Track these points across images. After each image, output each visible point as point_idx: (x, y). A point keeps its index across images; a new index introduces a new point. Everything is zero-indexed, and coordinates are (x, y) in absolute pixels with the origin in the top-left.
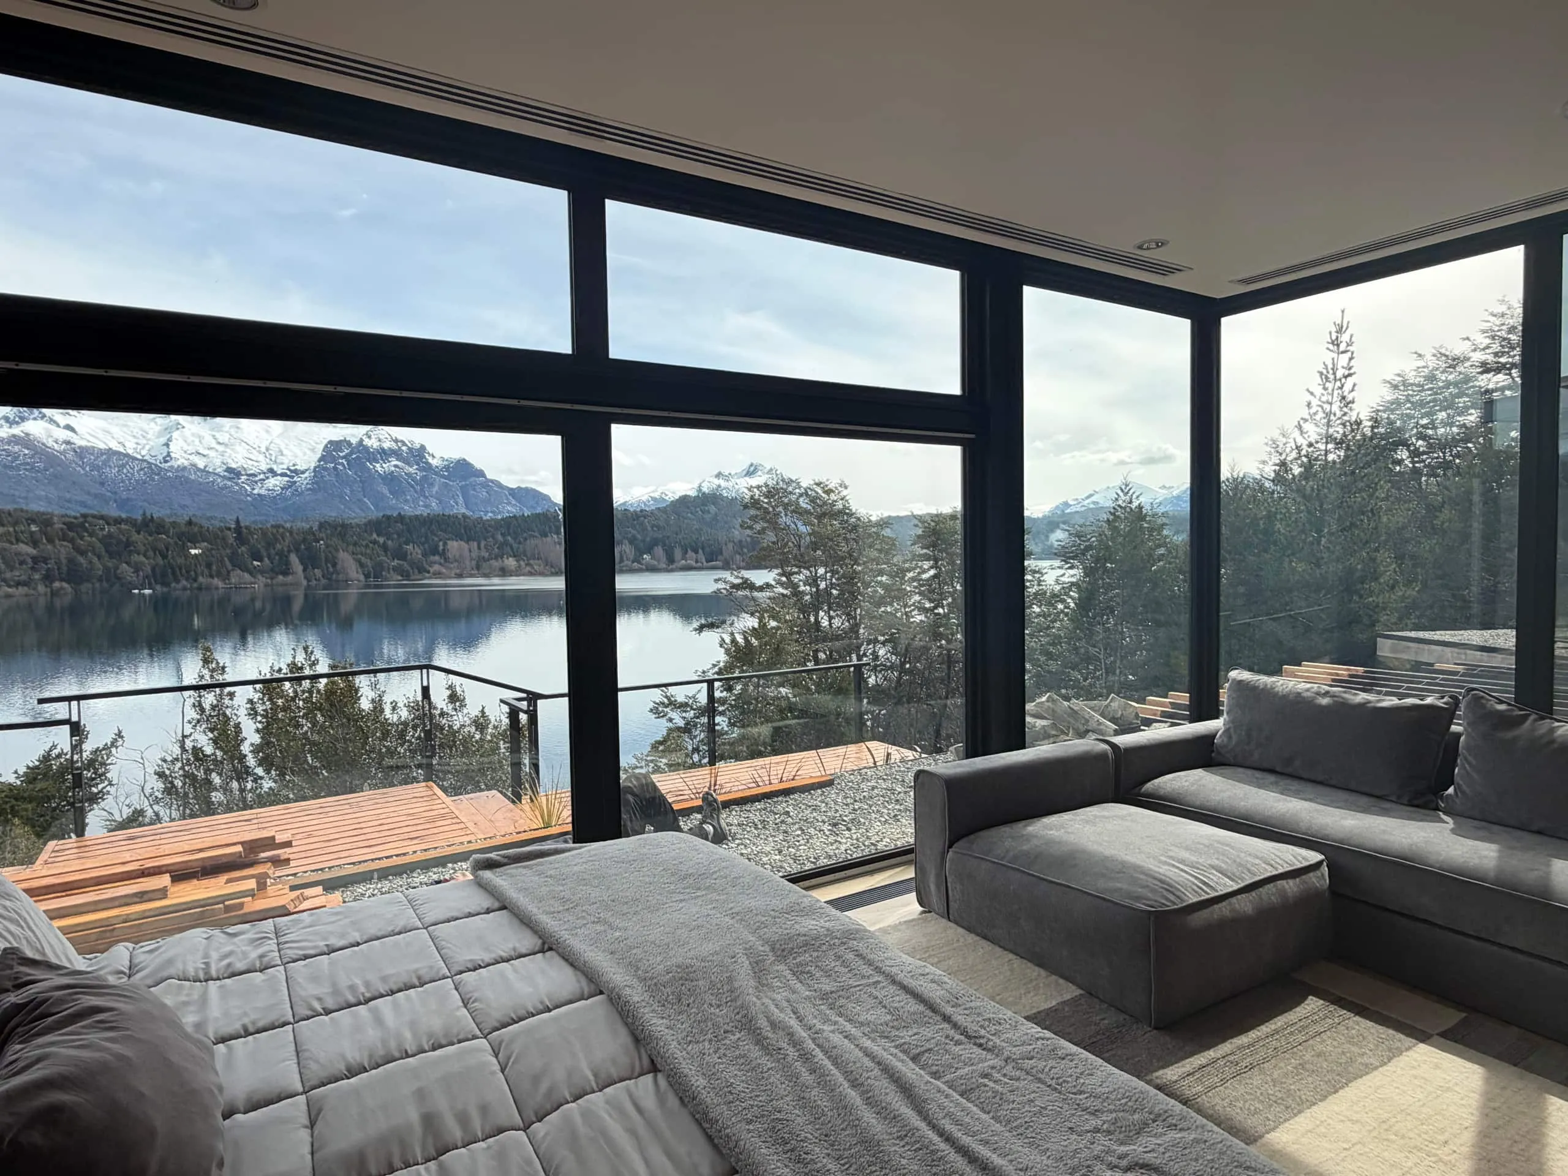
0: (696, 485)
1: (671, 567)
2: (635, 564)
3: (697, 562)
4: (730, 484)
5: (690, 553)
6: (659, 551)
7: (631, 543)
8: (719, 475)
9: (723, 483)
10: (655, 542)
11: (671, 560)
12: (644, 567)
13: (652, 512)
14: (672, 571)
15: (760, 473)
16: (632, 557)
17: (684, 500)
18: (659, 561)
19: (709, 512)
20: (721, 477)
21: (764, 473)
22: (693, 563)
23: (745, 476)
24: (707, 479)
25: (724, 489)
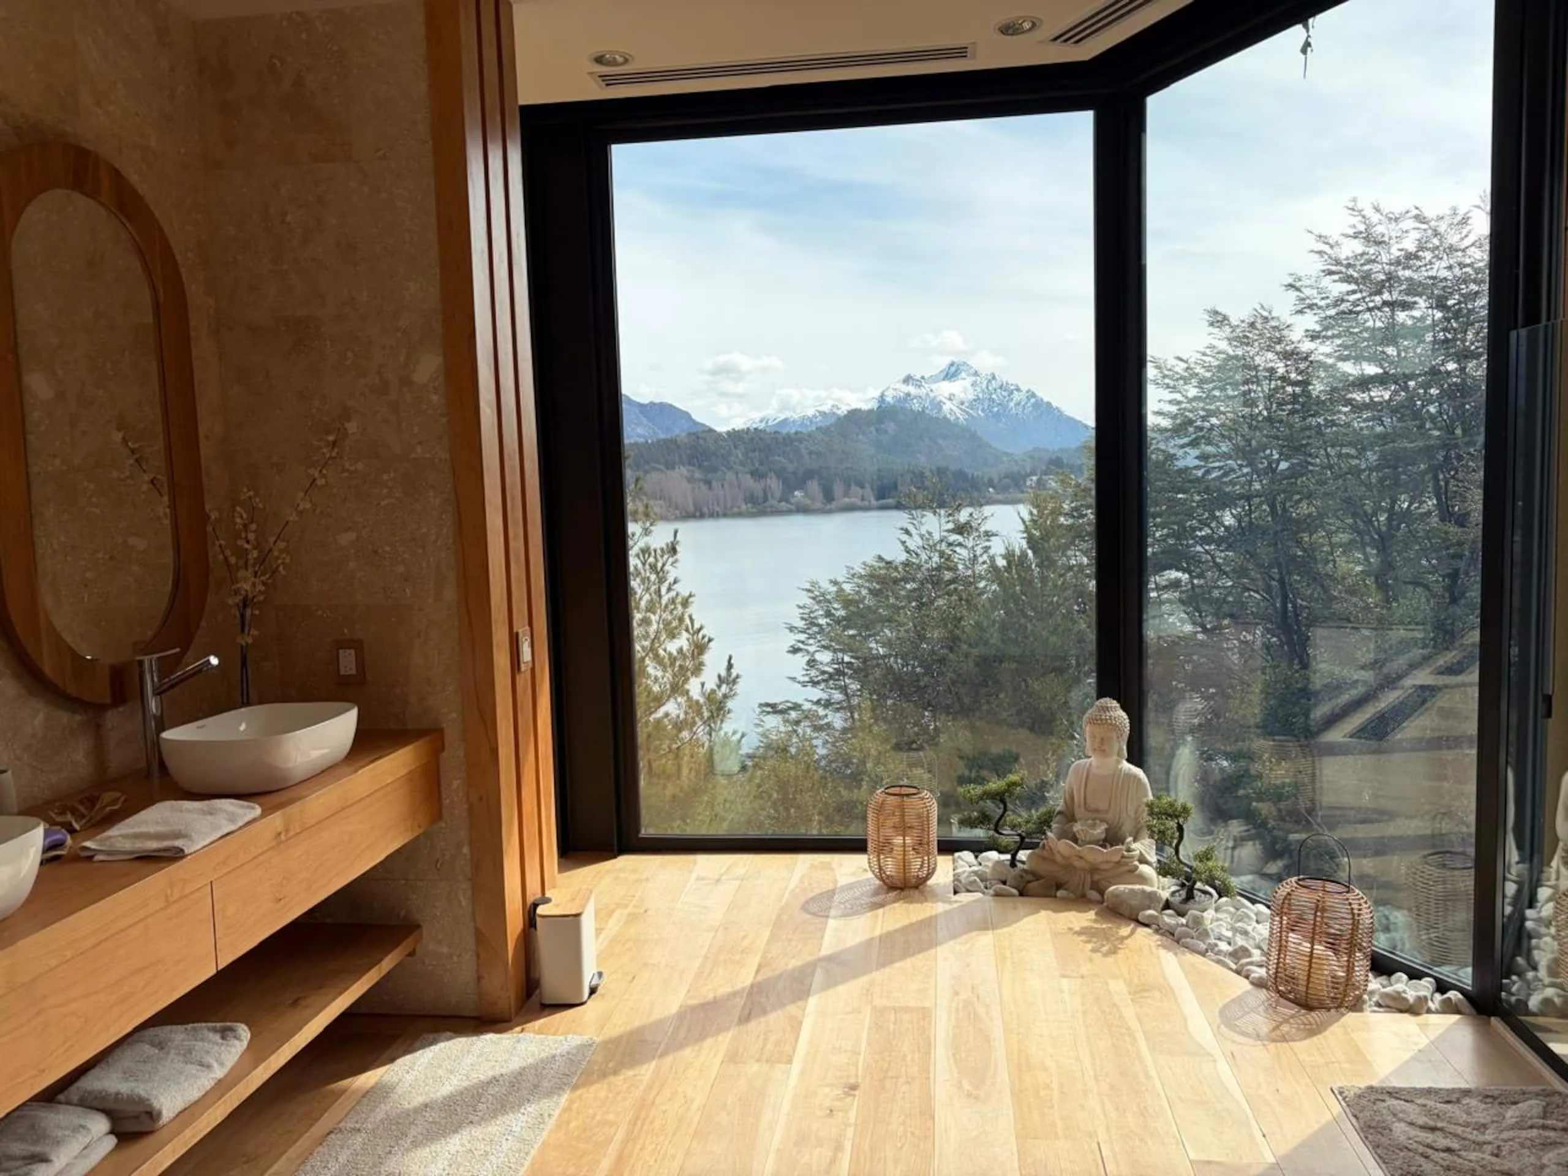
0: (877, 394)
1: (829, 507)
2: (783, 504)
3: (863, 499)
4: (922, 392)
5: (855, 489)
6: (814, 486)
7: (778, 476)
8: (907, 380)
9: (912, 389)
10: (809, 474)
11: (829, 497)
12: (793, 507)
13: (810, 435)
14: (829, 512)
15: (963, 375)
16: (778, 494)
17: (854, 414)
18: (813, 499)
19: (886, 432)
20: (911, 382)
21: (968, 375)
22: (858, 502)
23: (944, 379)
24: (892, 386)
25: (915, 397)
